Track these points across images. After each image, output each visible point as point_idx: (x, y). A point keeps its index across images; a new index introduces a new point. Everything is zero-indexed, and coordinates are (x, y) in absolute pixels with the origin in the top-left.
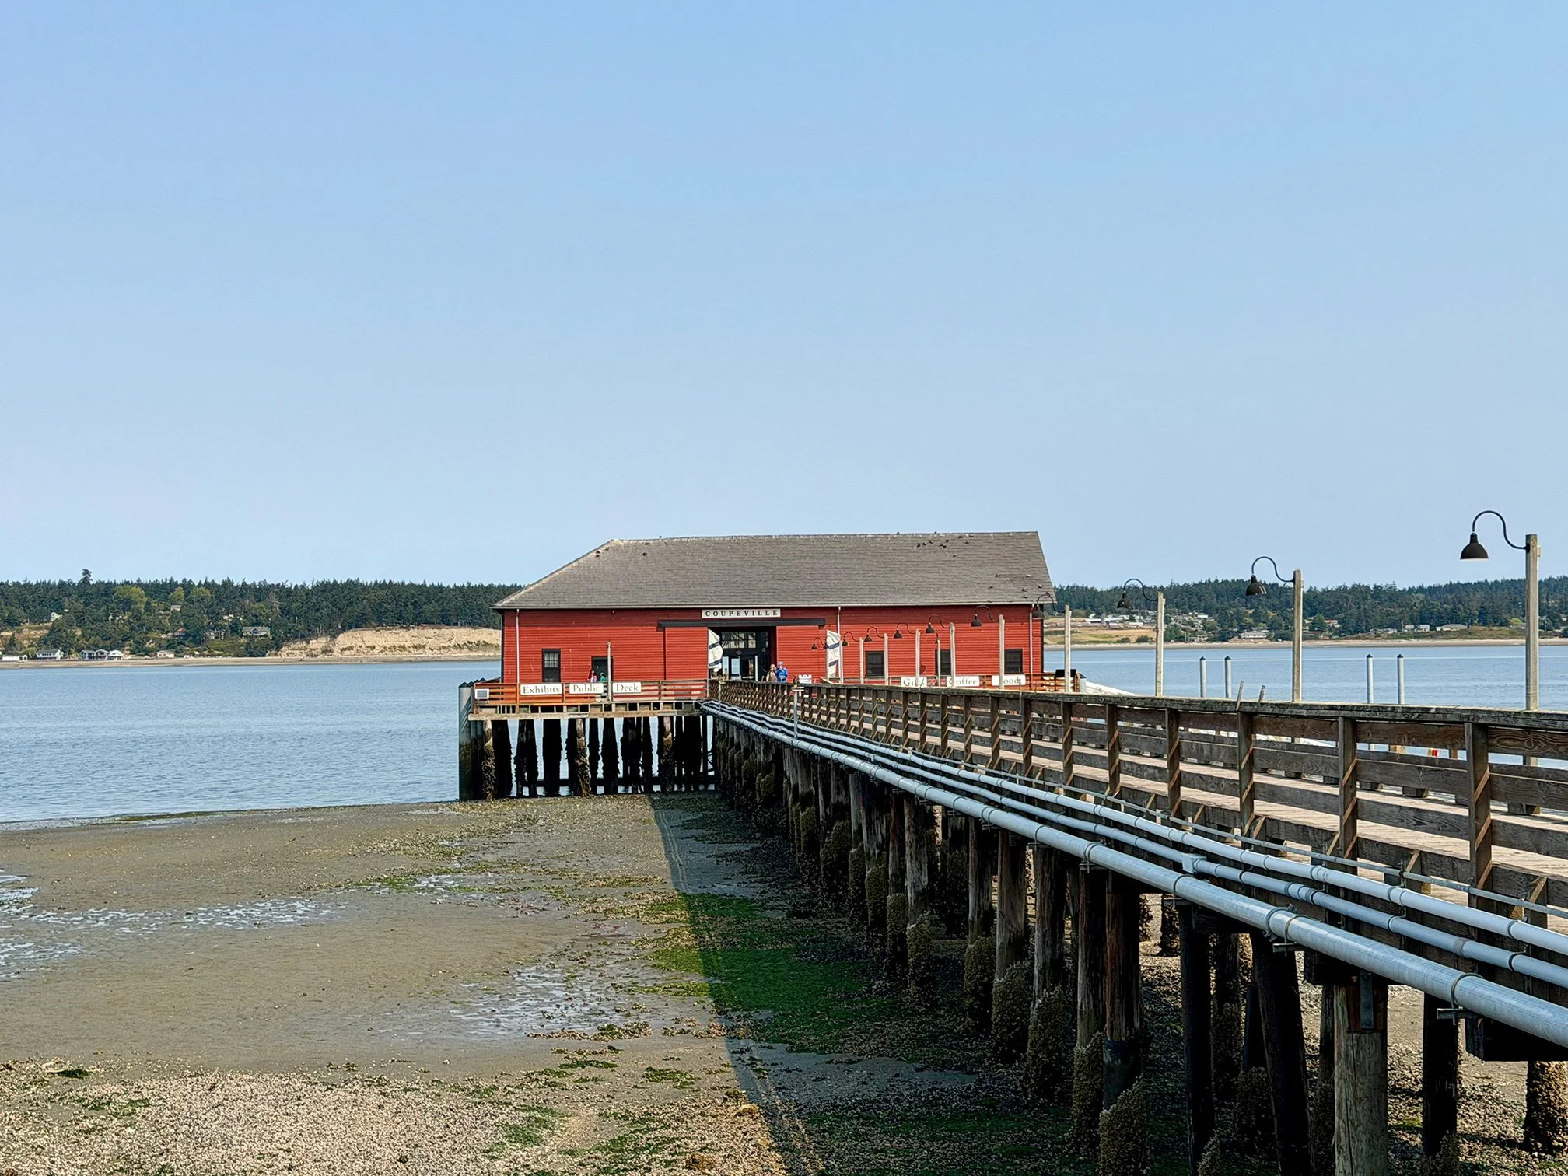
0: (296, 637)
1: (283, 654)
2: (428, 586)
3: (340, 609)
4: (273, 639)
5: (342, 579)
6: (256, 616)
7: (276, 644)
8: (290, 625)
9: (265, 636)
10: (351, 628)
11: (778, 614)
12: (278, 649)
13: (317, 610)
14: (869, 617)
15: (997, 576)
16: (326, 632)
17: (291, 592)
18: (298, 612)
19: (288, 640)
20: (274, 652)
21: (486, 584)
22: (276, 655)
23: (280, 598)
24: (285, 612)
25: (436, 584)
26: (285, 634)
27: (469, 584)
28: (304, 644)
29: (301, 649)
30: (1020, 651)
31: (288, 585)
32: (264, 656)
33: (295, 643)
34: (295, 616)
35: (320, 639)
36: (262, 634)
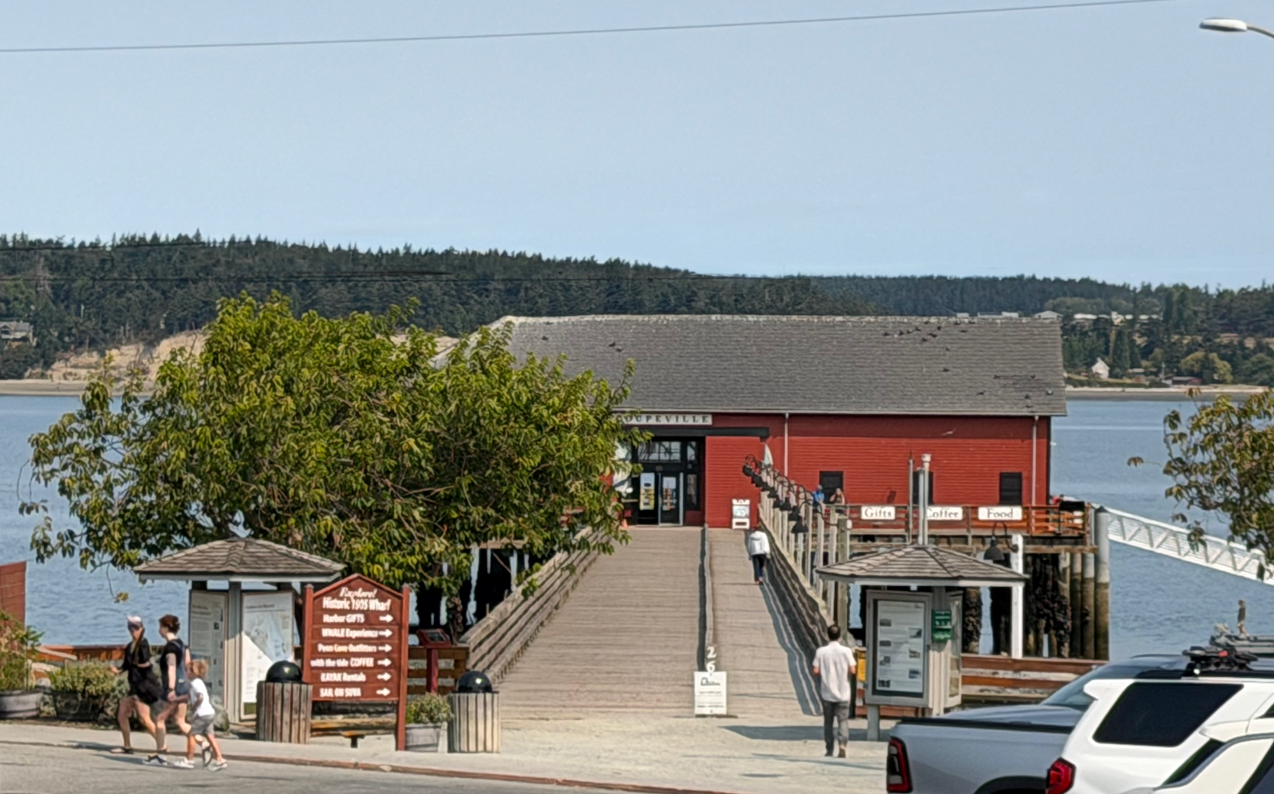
0: (81, 344)
1: (56, 375)
2: (330, 249)
3: (164, 293)
4: (38, 345)
5: (168, 233)
6: (7, 302)
7: (43, 356)
8: (71, 319)
9: (24, 339)
10: (182, 329)
11: (709, 421)
12: (47, 365)
13: (120, 294)
14: (827, 427)
15: (996, 377)
16: (136, 335)
17: (71, 257)
18: (85, 295)
19: (66, 349)
20: (38, 370)
21: (439, 250)
22: (43, 376)
23: (53, 267)
24: (61, 294)
25: (345, 247)
26: (60, 337)
27: (408, 248)
28: (95, 357)
29: (89, 366)
30: (1018, 476)
31: (67, 242)
32: (20, 376)
33: (78, 354)
34: (78, 303)
35: (124, 349)
36: (19, 335)
